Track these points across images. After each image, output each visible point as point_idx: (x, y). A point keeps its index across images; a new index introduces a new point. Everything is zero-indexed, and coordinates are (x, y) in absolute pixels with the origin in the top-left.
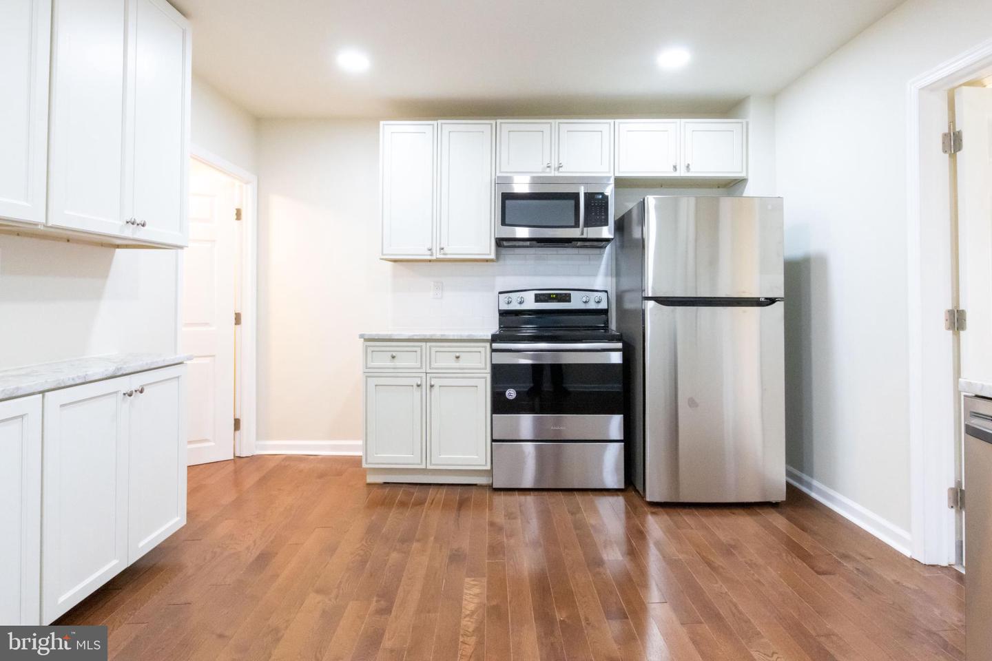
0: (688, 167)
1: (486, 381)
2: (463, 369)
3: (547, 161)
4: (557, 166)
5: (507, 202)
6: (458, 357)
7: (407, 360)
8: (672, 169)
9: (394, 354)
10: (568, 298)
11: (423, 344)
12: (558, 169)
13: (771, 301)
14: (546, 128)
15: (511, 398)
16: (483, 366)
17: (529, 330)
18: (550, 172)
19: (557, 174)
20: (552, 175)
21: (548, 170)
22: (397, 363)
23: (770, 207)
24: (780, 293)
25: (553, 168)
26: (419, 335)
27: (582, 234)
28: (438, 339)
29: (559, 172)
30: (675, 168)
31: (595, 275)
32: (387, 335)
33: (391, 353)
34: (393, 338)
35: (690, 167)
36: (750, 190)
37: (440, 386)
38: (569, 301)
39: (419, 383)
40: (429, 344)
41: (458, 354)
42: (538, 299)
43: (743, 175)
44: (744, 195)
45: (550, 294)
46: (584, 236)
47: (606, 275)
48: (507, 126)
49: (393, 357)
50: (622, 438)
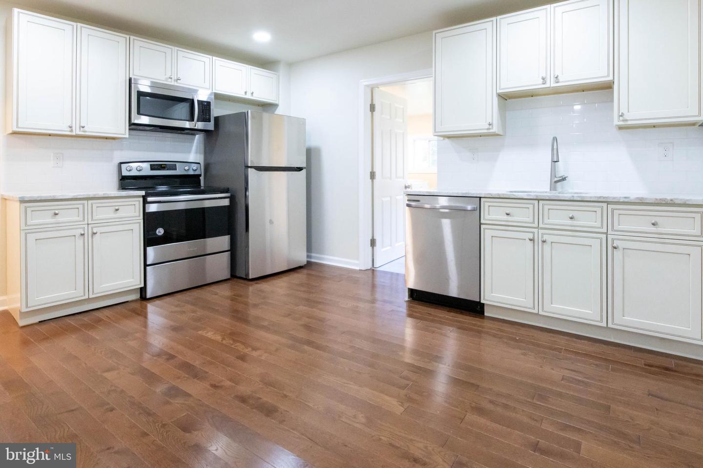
0: (252, 93)
1: (140, 226)
2: (122, 218)
3: (168, 75)
4: (176, 78)
5: (141, 98)
6: (117, 210)
7: (69, 216)
8: (244, 94)
9: (57, 212)
10: (174, 167)
11: (85, 202)
12: (177, 81)
13: (300, 169)
14: (168, 51)
15: (160, 234)
16: (138, 215)
17: (163, 188)
18: (172, 82)
19: (176, 84)
20: (173, 84)
21: (170, 80)
22: (59, 219)
23: (301, 123)
24: (304, 165)
25: (173, 79)
26: (83, 195)
27: (195, 126)
28: (101, 197)
29: (177, 83)
30: (246, 93)
31: (190, 152)
32: (50, 196)
33: (53, 211)
34: (56, 198)
35: (254, 94)
36: (279, 111)
37: (101, 233)
38: (175, 169)
39: (83, 232)
40: (90, 202)
41: (117, 208)
42: (153, 168)
43: (277, 102)
44: (276, 113)
45: (162, 165)
46: (196, 128)
47: (196, 153)
48: (139, 43)
49: (56, 214)
50: (229, 249)
